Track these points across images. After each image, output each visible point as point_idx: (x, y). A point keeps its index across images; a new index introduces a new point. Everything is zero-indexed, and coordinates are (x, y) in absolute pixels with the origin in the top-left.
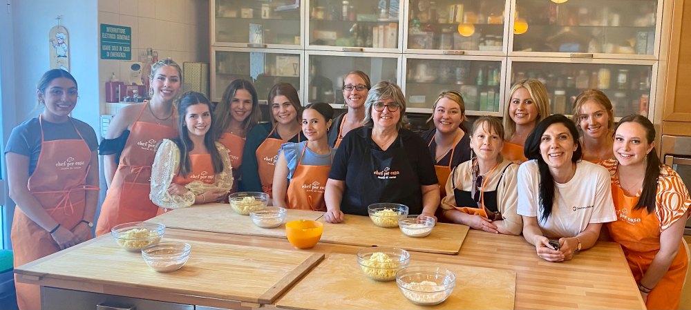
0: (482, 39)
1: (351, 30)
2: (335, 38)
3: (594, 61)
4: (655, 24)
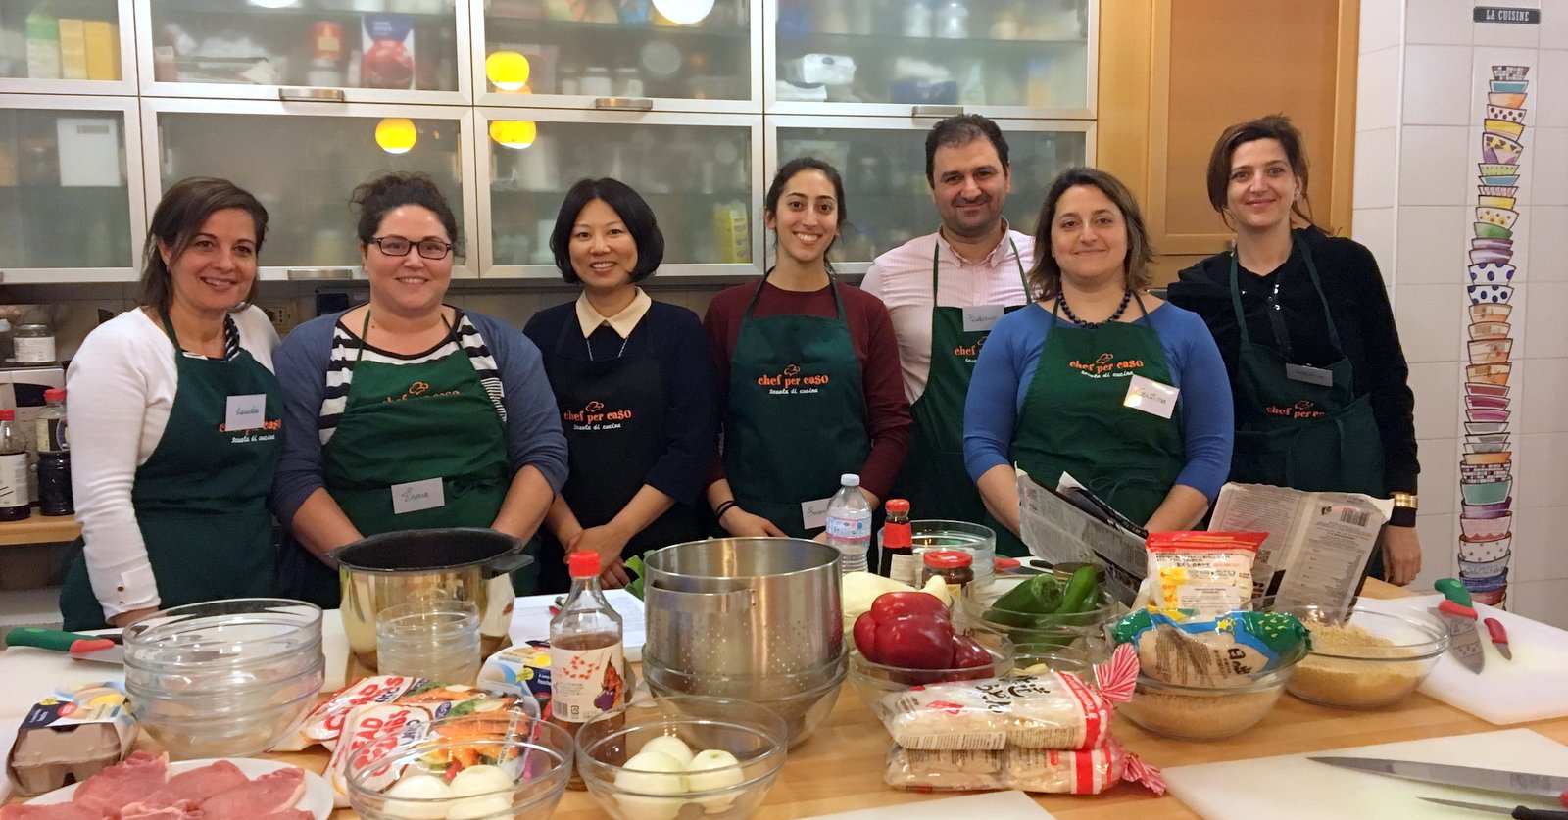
4: (1084, 35)
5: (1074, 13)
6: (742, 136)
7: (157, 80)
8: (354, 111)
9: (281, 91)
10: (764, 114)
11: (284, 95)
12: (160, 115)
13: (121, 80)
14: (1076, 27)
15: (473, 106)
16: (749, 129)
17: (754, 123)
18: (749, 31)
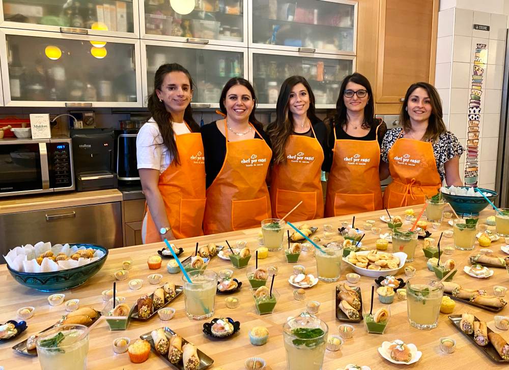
0: (222, 29)
1: (65, 6)
2: (41, 15)
3: (315, 56)
4: (352, 25)
5: (349, 18)
6: (240, 55)
7: (5, 20)
8: (91, 39)
10: (248, 48)
12: (7, 36)
14: (349, 23)
15: (140, 39)
16: (243, 53)
17: (245, 51)
18: (242, 16)
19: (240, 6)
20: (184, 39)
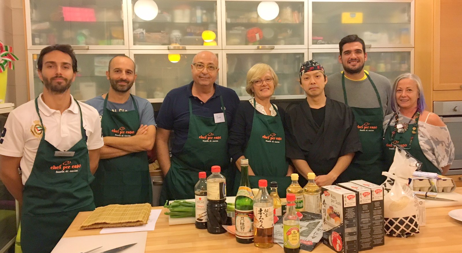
4: (409, 21)
5: (406, 14)
6: (301, 56)
7: (134, 45)
8: (188, 52)
9: (168, 47)
10: (308, 49)
11: (169, 48)
12: (135, 55)
13: (124, 45)
14: (407, 18)
15: (222, 49)
16: (304, 53)
17: (305, 51)
18: (303, 24)
19: (302, 16)
20: (255, 47)
